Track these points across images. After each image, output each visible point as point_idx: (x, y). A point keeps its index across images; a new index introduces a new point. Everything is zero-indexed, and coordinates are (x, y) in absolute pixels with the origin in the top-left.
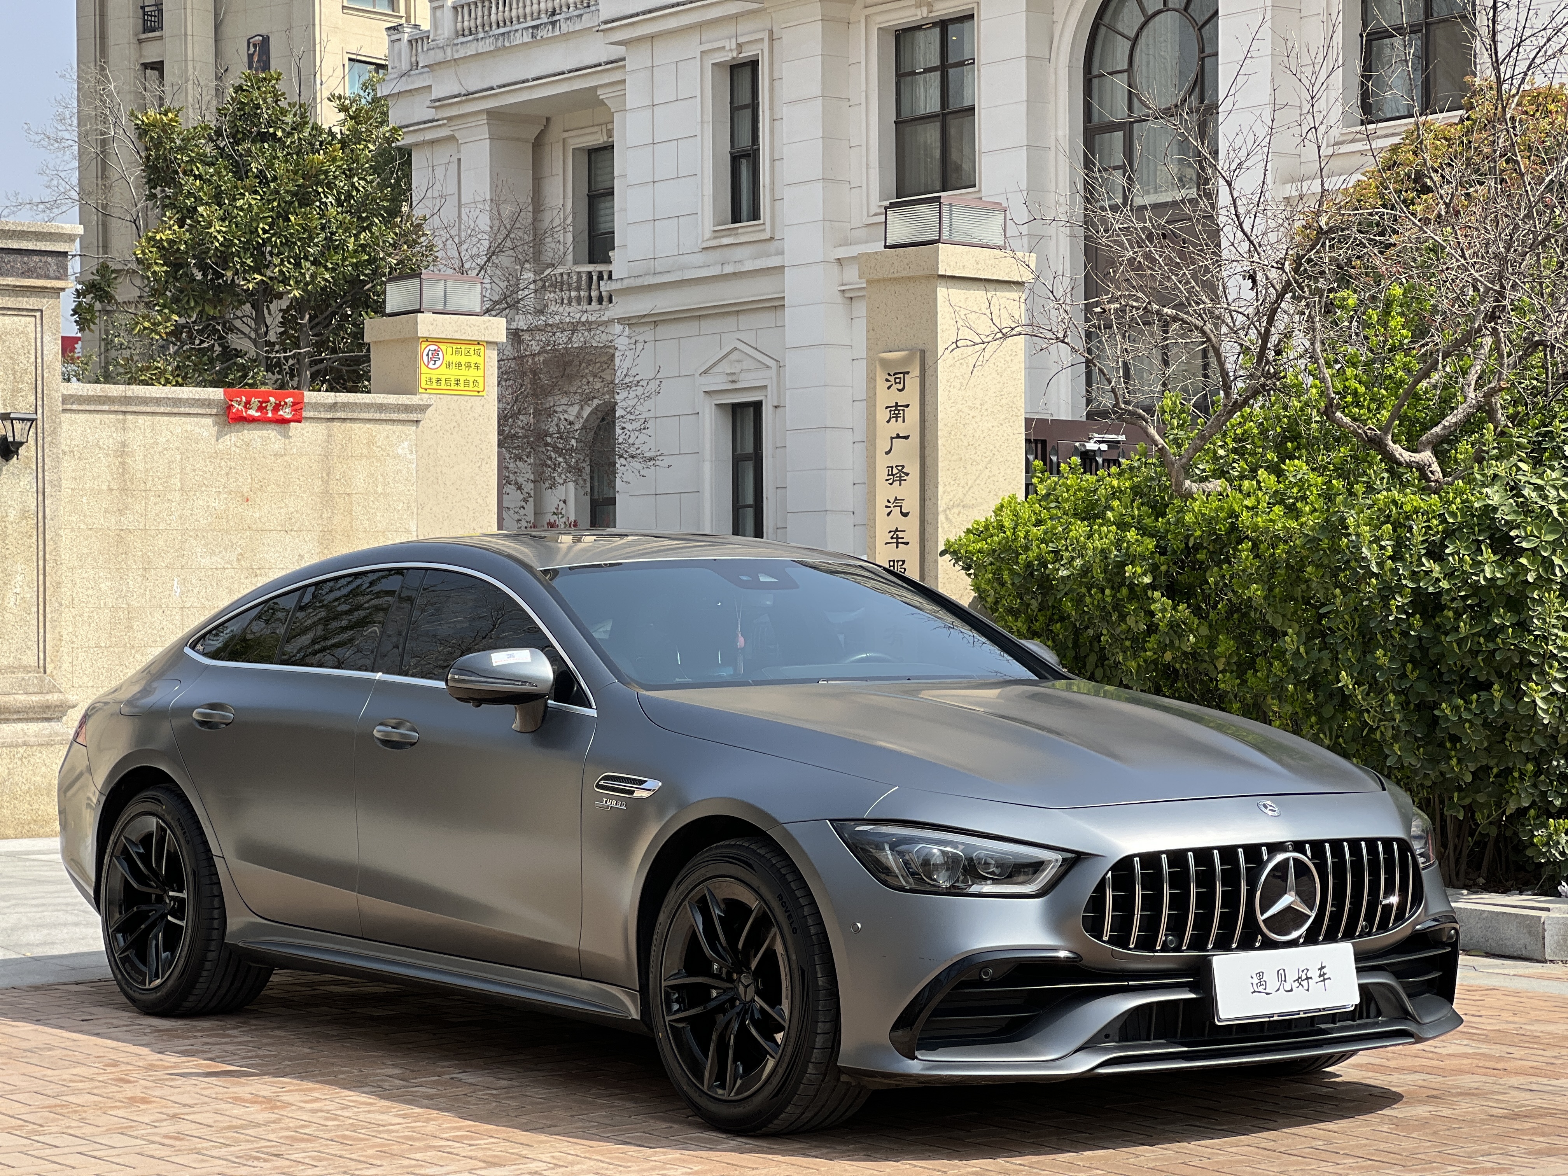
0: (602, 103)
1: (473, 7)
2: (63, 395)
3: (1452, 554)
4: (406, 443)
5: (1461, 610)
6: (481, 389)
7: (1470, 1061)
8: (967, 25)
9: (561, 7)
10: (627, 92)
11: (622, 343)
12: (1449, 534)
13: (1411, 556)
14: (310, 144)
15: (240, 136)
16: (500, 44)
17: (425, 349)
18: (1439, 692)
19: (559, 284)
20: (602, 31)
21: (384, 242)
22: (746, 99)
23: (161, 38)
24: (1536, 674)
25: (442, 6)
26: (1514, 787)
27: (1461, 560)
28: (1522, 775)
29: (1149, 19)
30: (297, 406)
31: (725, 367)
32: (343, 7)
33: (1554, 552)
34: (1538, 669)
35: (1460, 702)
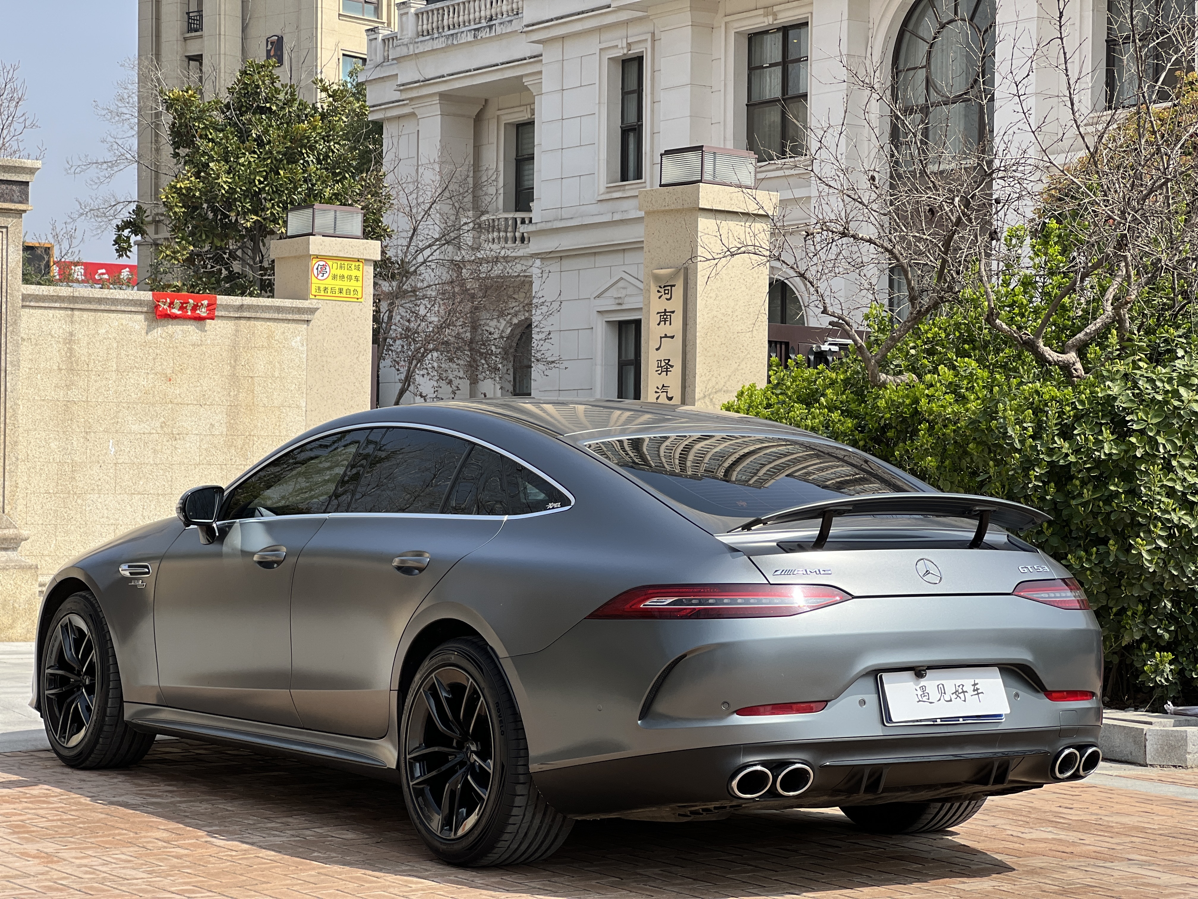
0: (526, 88)
1: (430, 14)
2: (23, 295)
3: (1079, 435)
4: (298, 338)
5: (1086, 480)
6: (360, 296)
7: (1045, 845)
8: (803, 31)
9: (497, 14)
10: (543, 80)
11: (535, 271)
12: (1078, 418)
13: (1047, 435)
14: (298, 116)
15: (244, 109)
16: (450, 42)
17: (315, 264)
18: (1069, 545)
19: (492, 227)
20: (525, 32)
21: (352, 191)
22: (634, 86)
23: (201, 37)
24: (1144, 532)
25: (407, 13)
26: (1127, 623)
27: (1086, 439)
28: (1134, 613)
29: (943, 26)
30: (212, 307)
31: (613, 293)
32: (340, 15)
33: (1158, 433)
34: (1146, 528)
35: (1083, 553)
